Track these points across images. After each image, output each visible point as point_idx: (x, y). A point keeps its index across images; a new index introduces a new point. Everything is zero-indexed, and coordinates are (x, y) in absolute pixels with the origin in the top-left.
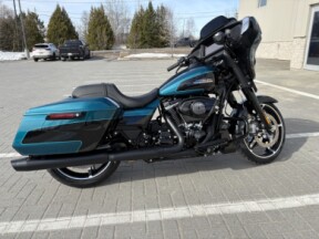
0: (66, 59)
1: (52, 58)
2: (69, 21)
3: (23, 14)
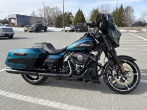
0: (77, 31)
1: (72, 31)
2: (83, 15)
3: (66, 13)
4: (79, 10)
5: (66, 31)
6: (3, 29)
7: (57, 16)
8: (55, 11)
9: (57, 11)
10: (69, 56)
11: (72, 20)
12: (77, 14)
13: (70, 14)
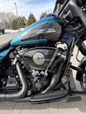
8: (10, 16)
10: (18, 56)
11: (26, 22)
13: (24, 18)
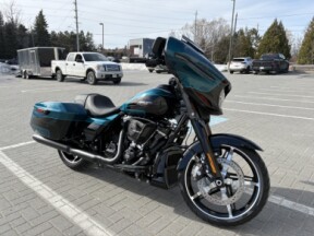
0: (258, 72)
1: (246, 71)
3: (241, 32)
4: (275, 23)
5: (232, 72)
6: (104, 66)
7: (219, 39)
8: (217, 28)
9: (221, 27)
12: (268, 33)
13: (254, 32)
